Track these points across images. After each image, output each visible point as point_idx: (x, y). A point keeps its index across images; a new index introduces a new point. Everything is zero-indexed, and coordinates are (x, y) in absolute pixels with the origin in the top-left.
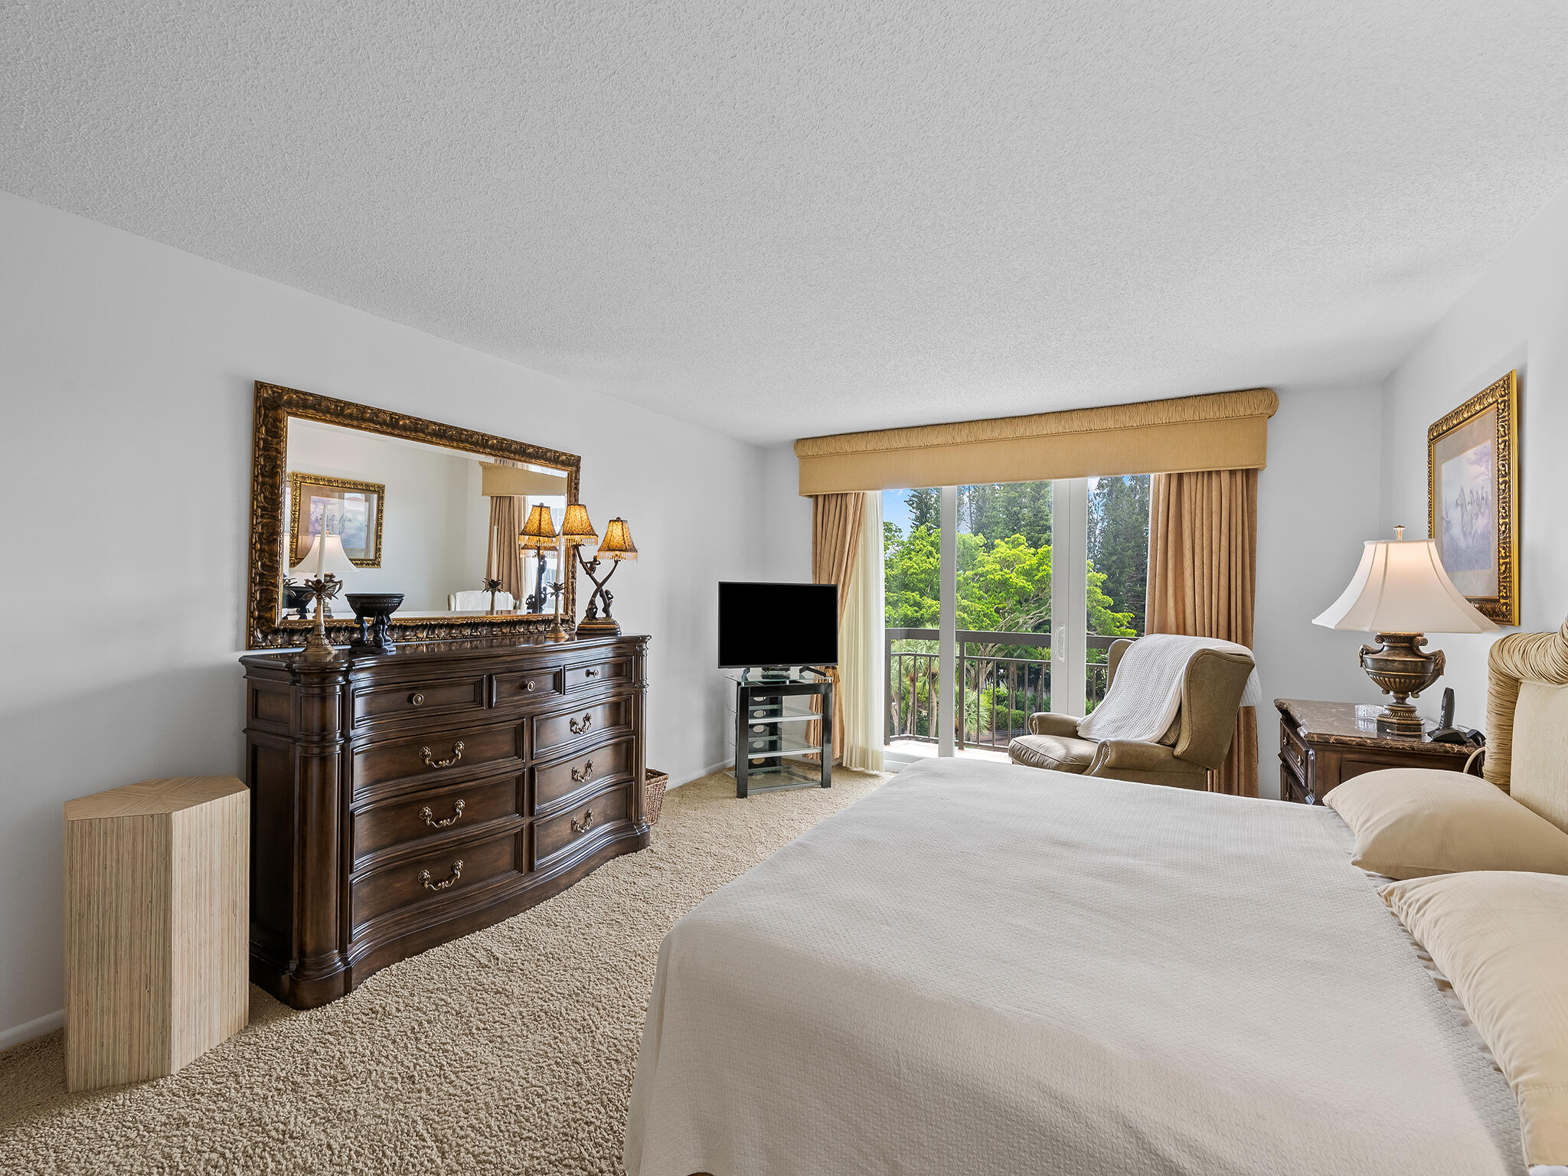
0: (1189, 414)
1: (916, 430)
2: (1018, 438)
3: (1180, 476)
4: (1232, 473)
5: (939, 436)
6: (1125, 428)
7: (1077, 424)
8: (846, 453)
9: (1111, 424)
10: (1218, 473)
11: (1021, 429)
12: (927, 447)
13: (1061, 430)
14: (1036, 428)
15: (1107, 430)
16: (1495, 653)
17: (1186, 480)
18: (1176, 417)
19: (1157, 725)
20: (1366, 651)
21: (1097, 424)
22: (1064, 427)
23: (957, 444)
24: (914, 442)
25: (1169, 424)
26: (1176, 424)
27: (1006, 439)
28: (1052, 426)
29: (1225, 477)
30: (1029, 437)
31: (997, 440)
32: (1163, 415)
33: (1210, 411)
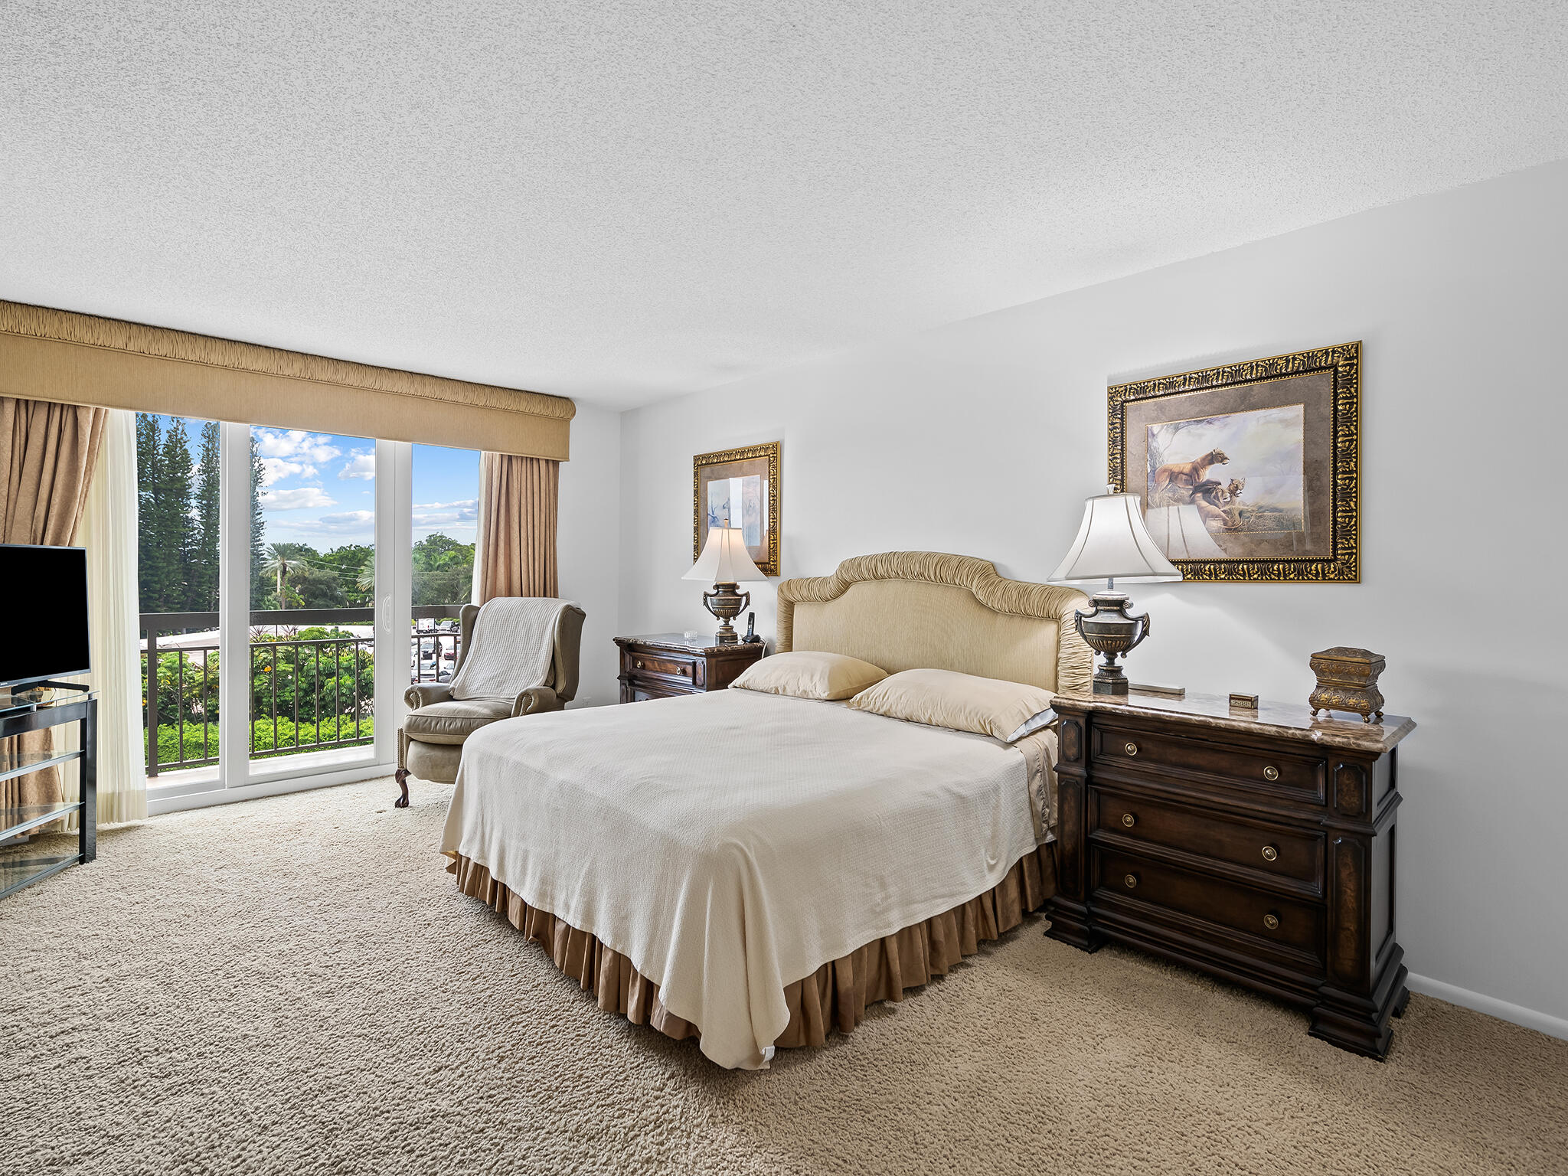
0: (523, 406)
1: (219, 343)
2: (363, 389)
3: (510, 458)
4: (547, 461)
5: (260, 362)
6: (471, 405)
7: (429, 390)
8: (79, 345)
9: (460, 399)
10: (538, 460)
11: (370, 380)
12: (234, 369)
13: (412, 391)
14: (386, 383)
15: (456, 403)
16: (785, 589)
17: (514, 461)
18: (513, 406)
19: (540, 673)
20: (706, 595)
21: (448, 395)
22: (416, 391)
23: (283, 377)
24: (215, 358)
25: (505, 410)
26: (511, 411)
27: (350, 386)
28: (403, 385)
29: (543, 464)
30: (376, 391)
31: (338, 384)
32: (505, 402)
33: (538, 408)
